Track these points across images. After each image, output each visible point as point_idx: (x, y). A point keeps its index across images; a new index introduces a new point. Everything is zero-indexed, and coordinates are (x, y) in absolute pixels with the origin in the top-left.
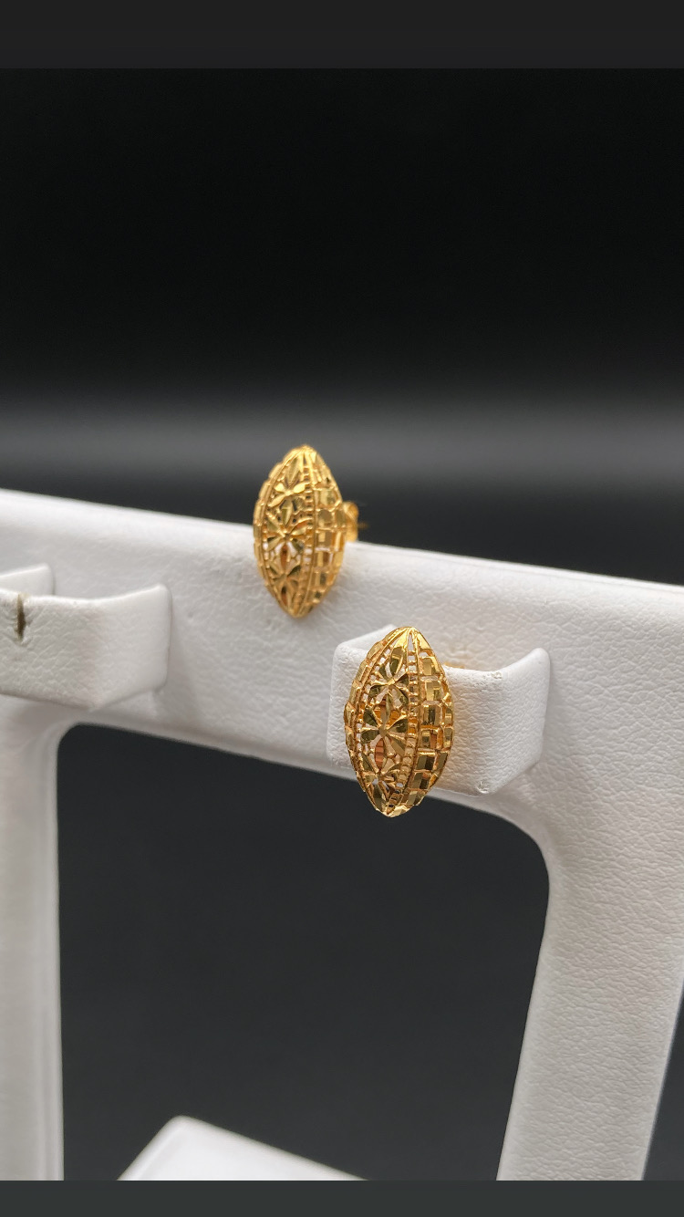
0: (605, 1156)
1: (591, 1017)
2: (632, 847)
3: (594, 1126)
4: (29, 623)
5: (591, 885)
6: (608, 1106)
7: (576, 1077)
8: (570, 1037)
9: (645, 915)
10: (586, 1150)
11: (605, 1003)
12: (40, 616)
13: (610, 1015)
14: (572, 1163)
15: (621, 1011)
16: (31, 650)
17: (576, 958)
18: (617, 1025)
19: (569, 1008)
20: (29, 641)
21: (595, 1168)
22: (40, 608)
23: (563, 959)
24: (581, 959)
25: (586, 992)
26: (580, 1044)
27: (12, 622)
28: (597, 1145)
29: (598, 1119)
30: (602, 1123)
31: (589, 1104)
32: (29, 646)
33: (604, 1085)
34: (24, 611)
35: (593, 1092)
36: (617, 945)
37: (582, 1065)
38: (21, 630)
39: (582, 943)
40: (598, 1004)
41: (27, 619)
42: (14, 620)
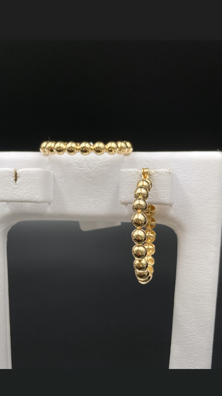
0: (206, 318)
1: (197, 275)
2: (203, 222)
3: (202, 309)
4: (19, 177)
5: (193, 236)
6: (205, 302)
7: (195, 295)
8: (192, 283)
9: (209, 241)
10: (200, 318)
11: (201, 270)
12: (23, 174)
13: (203, 273)
14: (197, 323)
15: (206, 271)
16: (20, 185)
17: (191, 259)
18: (206, 276)
19: (190, 274)
20: (19, 183)
21: (204, 323)
22: (23, 172)
23: (187, 260)
24: (192, 258)
25: (195, 268)
26: (195, 284)
27: (13, 177)
28: (203, 315)
29: (203, 307)
30: (204, 308)
31: (200, 302)
32: (19, 184)
33: (204, 295)
34: (18, 173)
35: (200, 299)
36: (202, 252)
37: (196, 291)
38: (16, 180)
39: (192, 254)
40: (198, 271)
41: (18, 176)
42: (13, 176)
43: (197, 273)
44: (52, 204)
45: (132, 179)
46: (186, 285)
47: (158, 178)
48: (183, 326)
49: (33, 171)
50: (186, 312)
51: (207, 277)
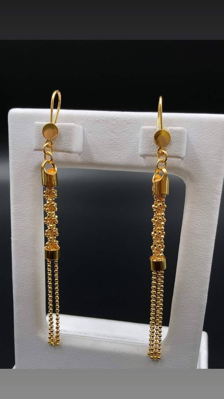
43: (201, 216)
44: (81, 155)
45: (151, 136)
46: (191, 226)
47: (172, 135)
48: (187, 259)
49: (67, 126)
50: (190, 247)
51: (208, 220)
